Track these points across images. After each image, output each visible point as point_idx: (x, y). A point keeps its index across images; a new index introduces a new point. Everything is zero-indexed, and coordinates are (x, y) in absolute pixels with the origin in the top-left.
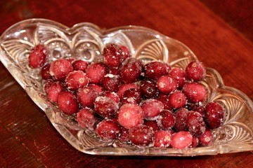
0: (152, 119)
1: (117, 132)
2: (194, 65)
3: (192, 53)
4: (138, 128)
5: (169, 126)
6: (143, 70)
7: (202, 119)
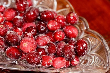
0: (42, 47)
1: (19, 55)
2: (72, 15)
3: (71, 6)
4: (32, 54)
5: (52, 53)
6: (39, 15)
7: (73, 50)
